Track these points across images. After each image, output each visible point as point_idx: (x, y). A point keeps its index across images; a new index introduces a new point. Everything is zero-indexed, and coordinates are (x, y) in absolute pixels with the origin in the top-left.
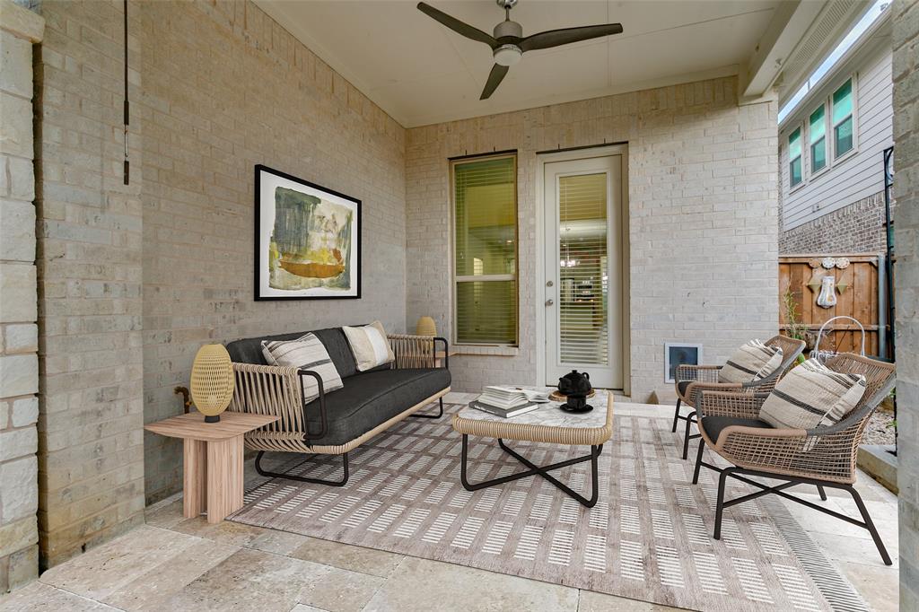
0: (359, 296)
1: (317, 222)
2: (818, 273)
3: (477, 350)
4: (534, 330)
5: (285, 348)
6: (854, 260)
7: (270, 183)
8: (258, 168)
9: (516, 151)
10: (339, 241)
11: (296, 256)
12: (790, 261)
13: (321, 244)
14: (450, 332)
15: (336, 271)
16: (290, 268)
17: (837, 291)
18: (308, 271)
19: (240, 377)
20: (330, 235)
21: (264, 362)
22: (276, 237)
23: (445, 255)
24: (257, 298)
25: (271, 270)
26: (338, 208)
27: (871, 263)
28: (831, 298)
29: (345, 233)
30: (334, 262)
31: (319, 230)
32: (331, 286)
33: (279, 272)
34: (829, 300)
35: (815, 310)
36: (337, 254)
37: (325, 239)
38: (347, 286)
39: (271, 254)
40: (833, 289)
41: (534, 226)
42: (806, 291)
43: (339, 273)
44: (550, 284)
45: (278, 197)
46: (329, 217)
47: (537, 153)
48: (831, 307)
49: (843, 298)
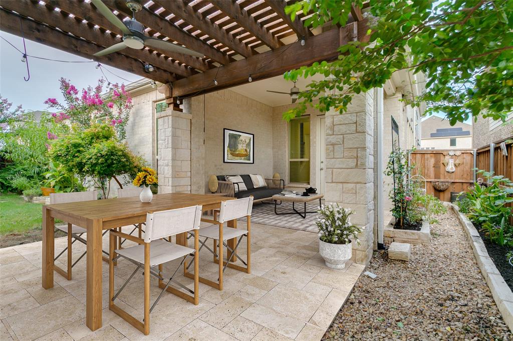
0: (253, 163)
1: (240, 142)
2: (447, 157)
3: (296, 185)
4: (315, 179)
5: (231, 178)
6: (463, 152)
7: (227, 132)
8: (224, 129)
9: (310, 115)
10: (247, 146)
11: (234, 151)
12: (434, 152)
13: (241, 148)
14: (287, 178)
15: (246, 155)
16: (232, 154)
17: (455, 165)
18: (238, 155)
19: (219, 184)
20: (244, 145)
21: (225, 180)
22: (229, 147)
23: (286, 152)
24: (224, 162)
25: (228, 155)
26: (246, 137)
27: (471, 153)
28: (452, 168)
29: (249, 144)
30: (245, 153)
31: (241, 144)
32: (244, 159)
33: (230, 155)
34: (451, 169)
35: (446, 174)
36: (246, 150)
37: (242, 146)
38: (249, 160)
39: (228, 151)
40: (453, 165)
41: (316, 142)
42: (442, 165)
43: (247, 156)
44: (322, 162)
45: (229, 136)
46: (244, 140)
47: (318, 116)
48: (453, 172)
49: (459, 168)
